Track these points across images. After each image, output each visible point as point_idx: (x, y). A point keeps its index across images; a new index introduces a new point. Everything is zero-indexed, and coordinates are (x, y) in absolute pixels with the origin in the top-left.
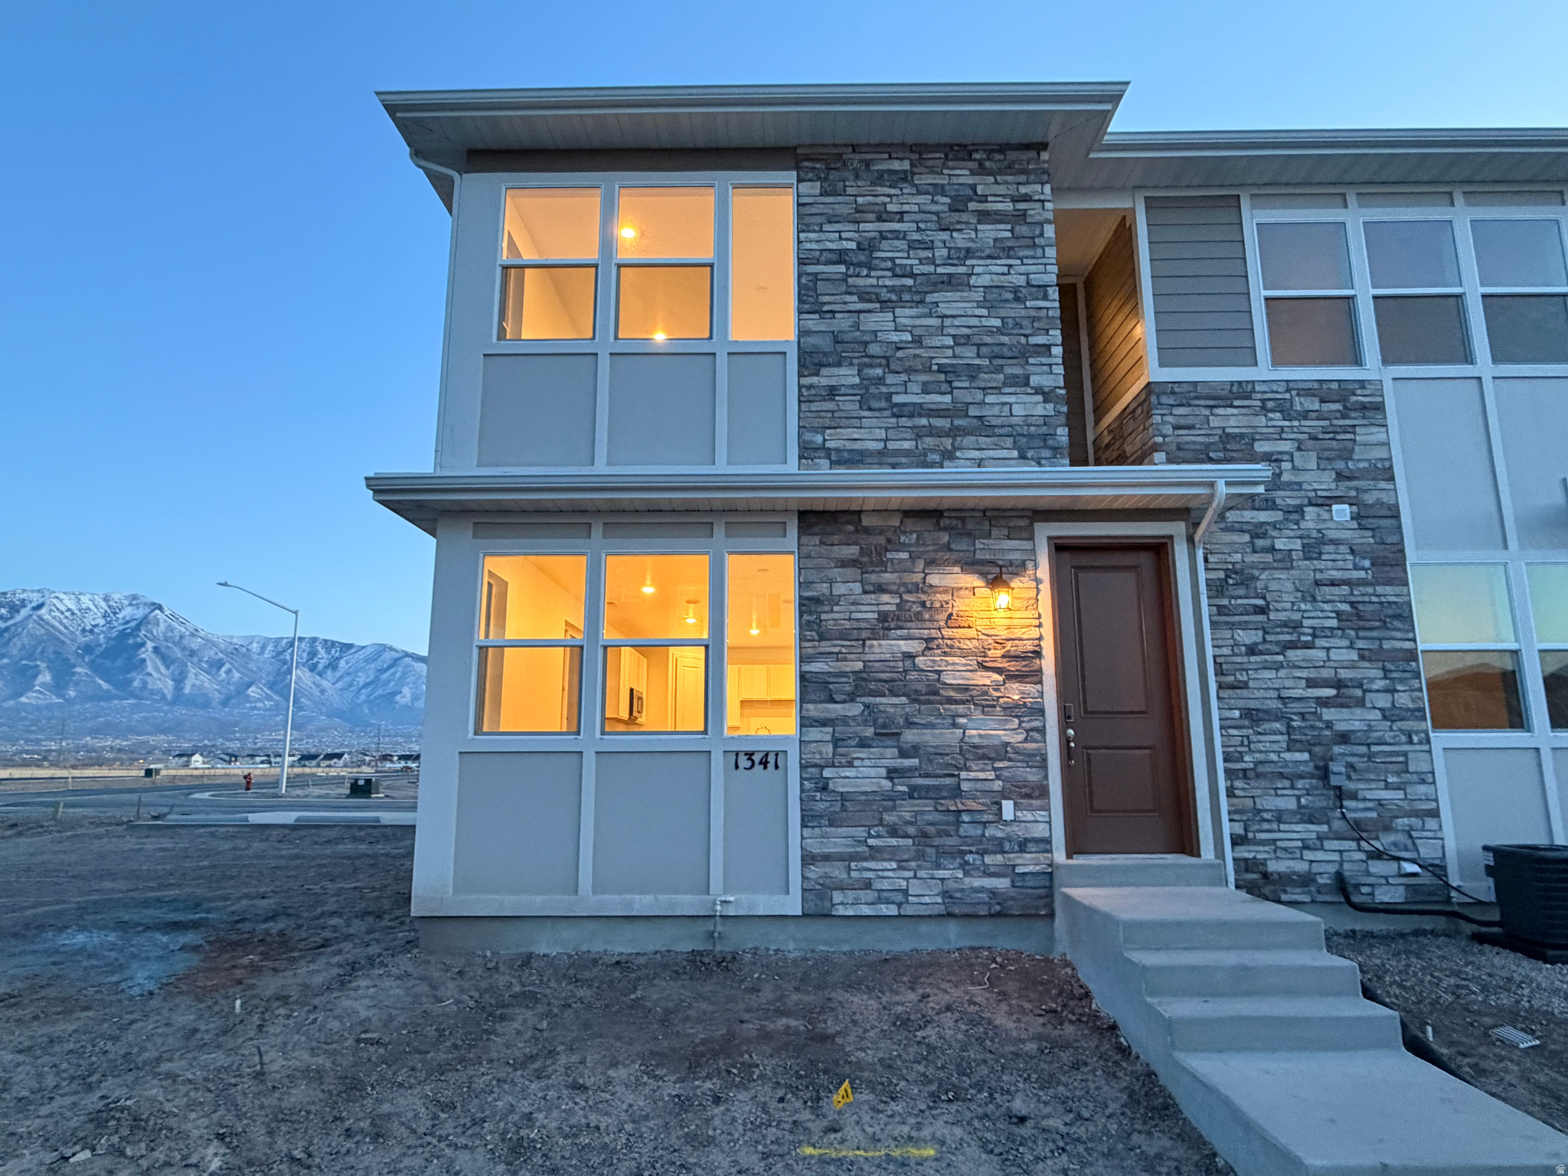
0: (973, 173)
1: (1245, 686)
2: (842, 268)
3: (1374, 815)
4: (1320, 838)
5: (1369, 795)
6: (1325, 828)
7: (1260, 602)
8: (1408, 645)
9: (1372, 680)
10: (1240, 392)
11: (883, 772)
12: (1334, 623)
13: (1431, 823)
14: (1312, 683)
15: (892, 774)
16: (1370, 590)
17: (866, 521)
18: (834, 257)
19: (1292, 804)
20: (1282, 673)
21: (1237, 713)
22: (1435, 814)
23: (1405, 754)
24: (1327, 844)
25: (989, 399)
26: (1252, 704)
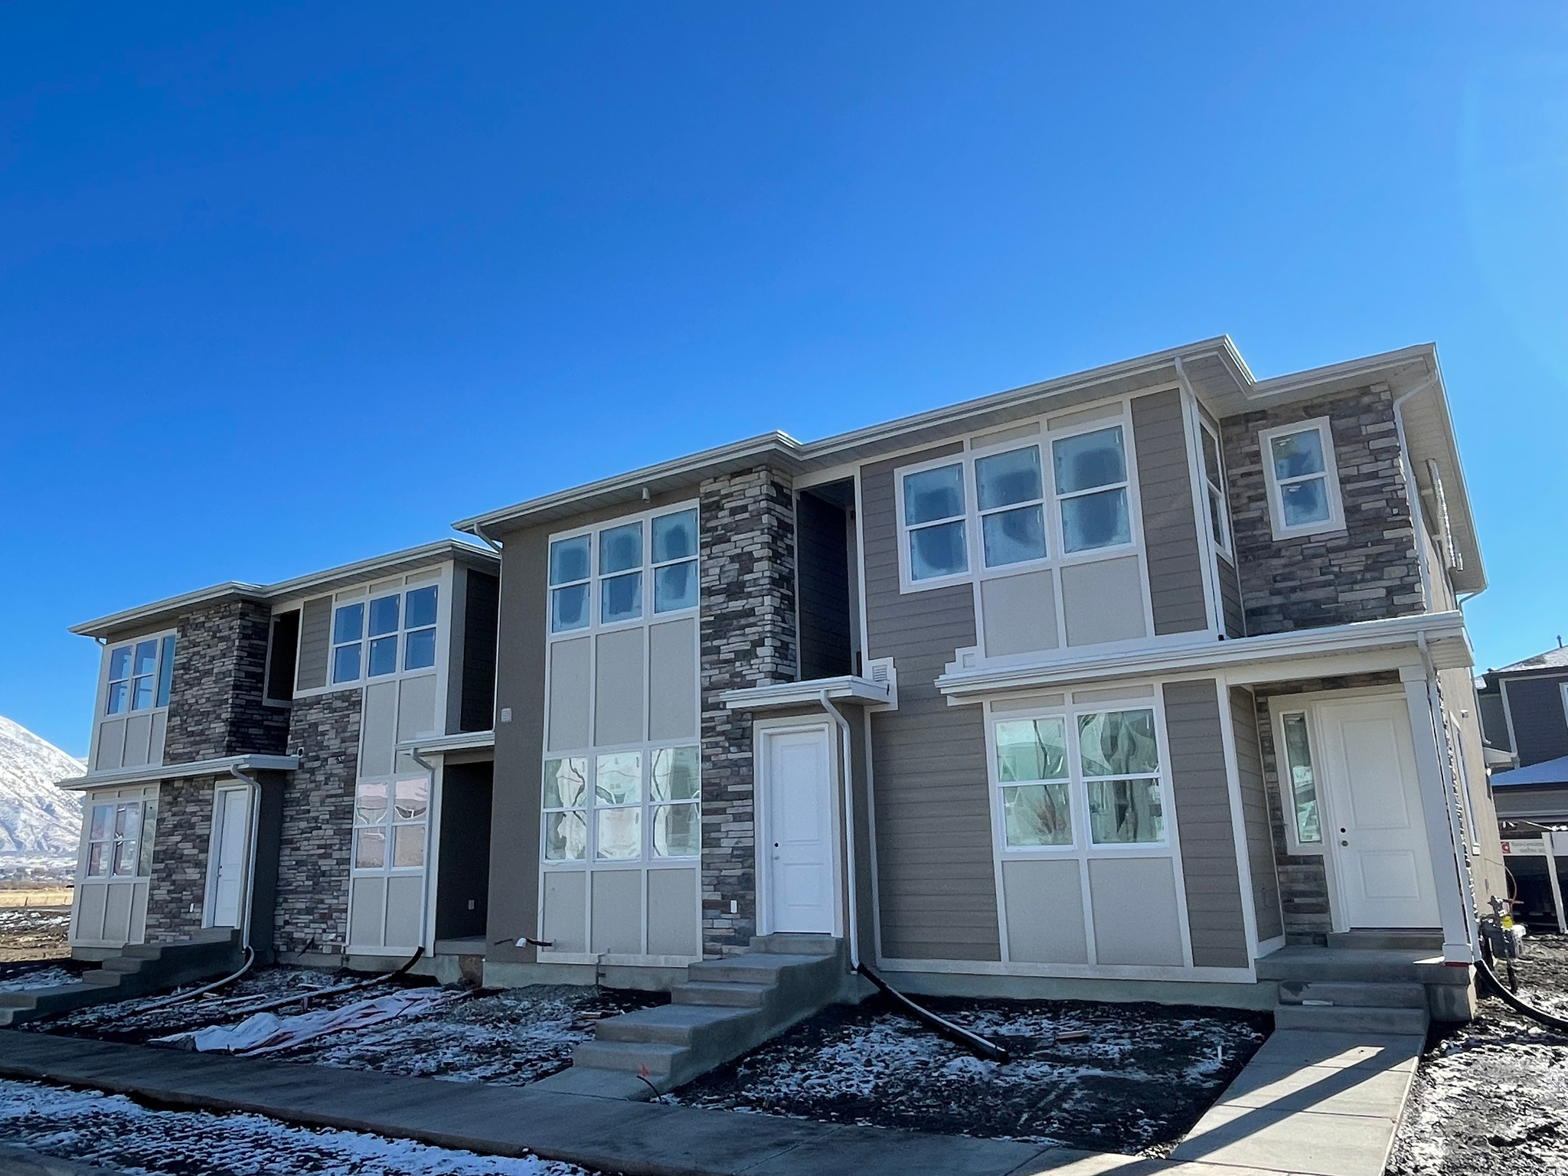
0: (221, 618)
1: (298, 849)
2: (181, 672)
3: (326, 911)
4: (312, 921)
5: (327, 901)
6: (311, 917)
7: (308, 807)
8: (349, 826)
9: (335, 844)
10: (318, 700)
11: (166, 892)
12: (328, 817)
13: (344, 916)
14: (320, 847)
15: (169, 892)
16: (341, 799)
17: (176, 784)
18: (180, 666)
19: (302, 906)
20: (311, 842)
21: (294, 863)
22: (346, 911)
23: (340, 881)
24: (312, 925)
25: (212, 726)
26: (299, 858)
